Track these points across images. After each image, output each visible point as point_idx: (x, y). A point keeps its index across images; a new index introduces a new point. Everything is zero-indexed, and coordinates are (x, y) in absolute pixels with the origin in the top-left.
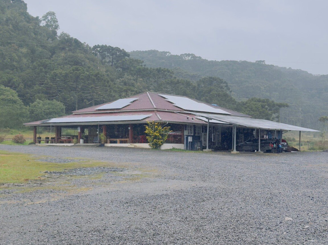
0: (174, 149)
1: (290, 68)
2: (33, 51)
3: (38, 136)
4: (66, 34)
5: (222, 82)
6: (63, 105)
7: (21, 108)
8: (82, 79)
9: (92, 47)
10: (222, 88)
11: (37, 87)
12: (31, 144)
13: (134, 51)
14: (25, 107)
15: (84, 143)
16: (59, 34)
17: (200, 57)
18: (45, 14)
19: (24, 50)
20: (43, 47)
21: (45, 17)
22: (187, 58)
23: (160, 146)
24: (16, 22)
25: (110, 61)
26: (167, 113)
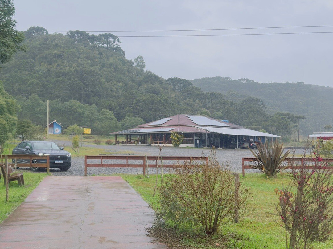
0: (187, 147)
1: (328, 86)
2: (126, 85)
3: (117, 140)
4: (149, 71)
5: (259, 101)
6: (142, 120)
7: (116, 123)
8: (156, 103)
9: (167, 79)
10: (259, 105)
11: (127, 109)
12: (114, 144)
13: (204, 78)
14: (118, 122)
15: (141, 144)
16: (145, 72)
17: (253, 81)
18: (136, 58)
19: (121, 84)
20: (133, 81)
21: (136, 60)
22: (243, 82)
23: (179, 145)
24: (116, 65)
25: (179, 89)
26: (186, 127)
